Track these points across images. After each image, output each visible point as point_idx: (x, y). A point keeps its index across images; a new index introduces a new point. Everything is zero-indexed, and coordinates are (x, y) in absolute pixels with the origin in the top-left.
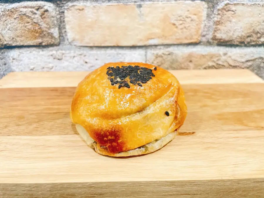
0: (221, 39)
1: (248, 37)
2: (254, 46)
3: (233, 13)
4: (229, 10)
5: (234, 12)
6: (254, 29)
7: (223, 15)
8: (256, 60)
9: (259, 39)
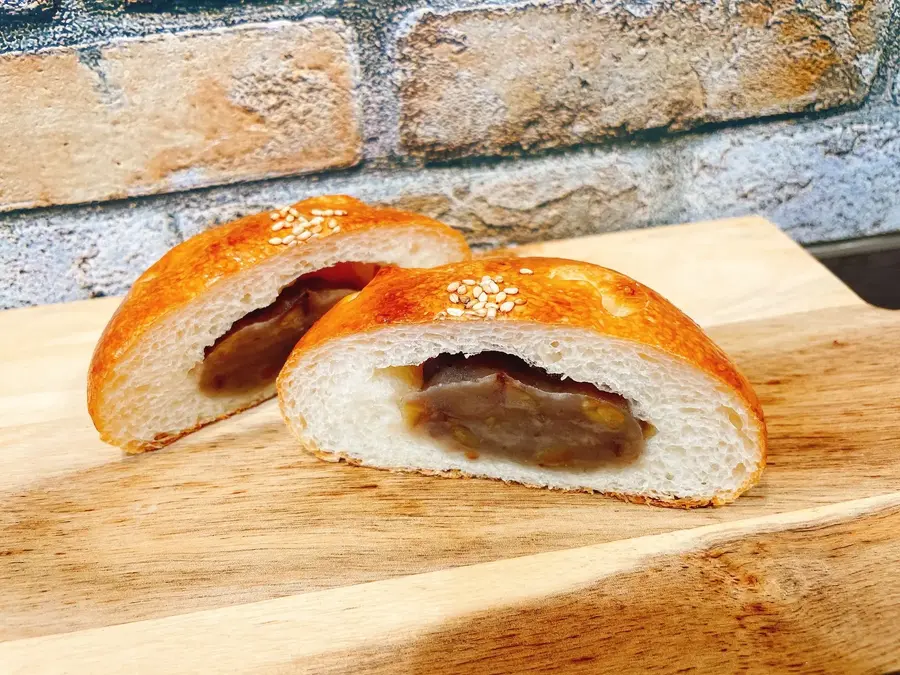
0: (434, 144)
1: (529, 124)
2: (557, 152)
3: (456, 48)
4: (439, 41)
5: (459, 43)
6: (543, 97)
7: (423, 58)
8: (573, 198)
9: (570, 129)
